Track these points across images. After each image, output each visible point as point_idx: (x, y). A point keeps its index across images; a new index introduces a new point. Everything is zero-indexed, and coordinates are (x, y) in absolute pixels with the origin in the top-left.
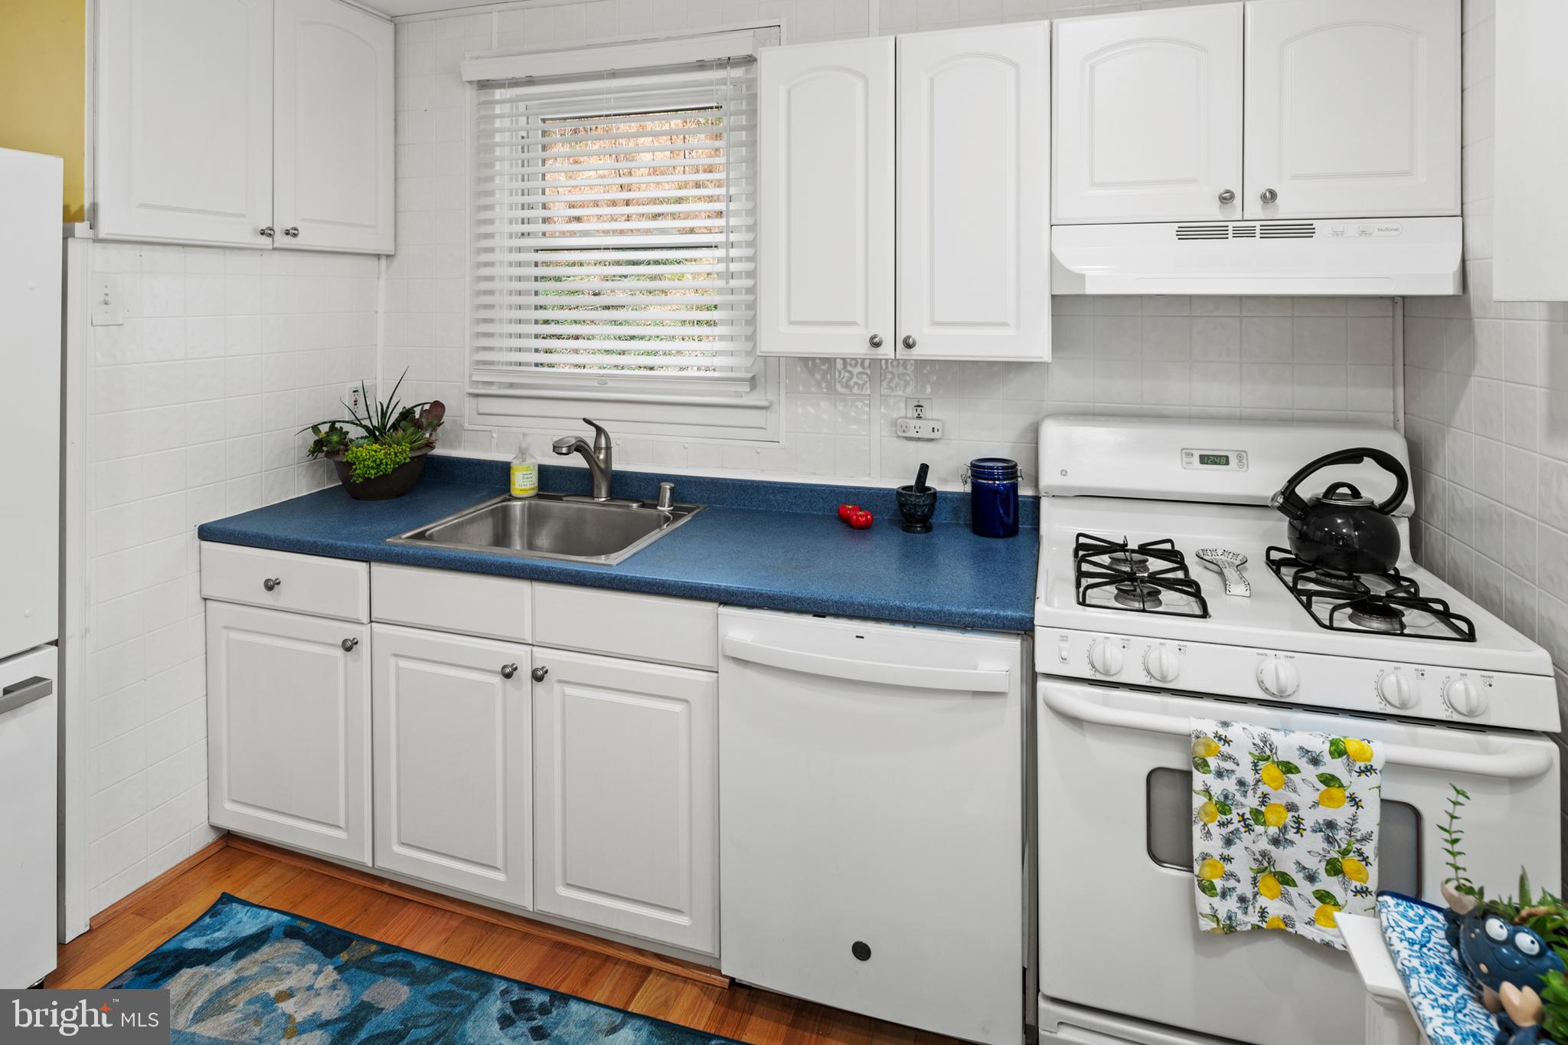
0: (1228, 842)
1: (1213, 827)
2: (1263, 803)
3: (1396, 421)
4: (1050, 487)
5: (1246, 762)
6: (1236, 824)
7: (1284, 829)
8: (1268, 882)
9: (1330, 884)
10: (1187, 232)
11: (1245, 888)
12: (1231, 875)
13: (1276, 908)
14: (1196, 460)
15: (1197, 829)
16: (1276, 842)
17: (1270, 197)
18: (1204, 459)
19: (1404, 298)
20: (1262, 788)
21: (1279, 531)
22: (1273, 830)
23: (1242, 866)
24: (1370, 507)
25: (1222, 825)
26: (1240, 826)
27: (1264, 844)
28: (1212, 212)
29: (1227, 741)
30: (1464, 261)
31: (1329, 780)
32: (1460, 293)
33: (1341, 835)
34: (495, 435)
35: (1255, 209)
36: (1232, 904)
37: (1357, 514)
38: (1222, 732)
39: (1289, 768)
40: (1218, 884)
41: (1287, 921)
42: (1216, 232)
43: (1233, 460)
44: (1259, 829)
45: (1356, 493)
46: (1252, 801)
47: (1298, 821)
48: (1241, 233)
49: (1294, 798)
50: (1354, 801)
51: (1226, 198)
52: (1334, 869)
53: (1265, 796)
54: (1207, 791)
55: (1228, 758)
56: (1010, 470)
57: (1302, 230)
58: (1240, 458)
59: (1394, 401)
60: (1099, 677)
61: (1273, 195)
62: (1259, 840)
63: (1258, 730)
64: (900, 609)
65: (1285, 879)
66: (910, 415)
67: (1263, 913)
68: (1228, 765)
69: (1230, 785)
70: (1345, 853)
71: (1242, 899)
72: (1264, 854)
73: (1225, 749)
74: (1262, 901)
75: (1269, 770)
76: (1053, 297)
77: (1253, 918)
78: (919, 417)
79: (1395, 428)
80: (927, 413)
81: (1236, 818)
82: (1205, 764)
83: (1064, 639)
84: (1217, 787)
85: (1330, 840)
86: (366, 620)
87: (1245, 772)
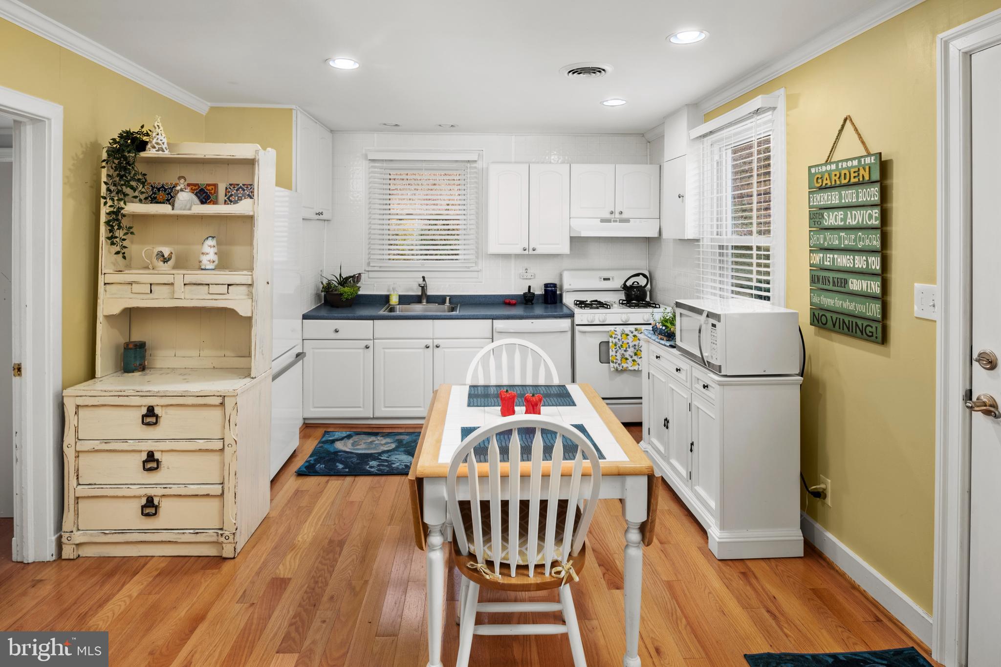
0: (616, 352)
1: (614, 349)
2: (623, 343)
3: (647, 268)
4: (566, 289)
5: (620, 335)
6: (618, 348)
7: (626, 348)
8: (624, 360)
9: (635, 358)
10: (603, 221)
11: (619, 362)
12: (617, 359)
13: (625, 365)
14: (602, 279)
15: (610, 350)
16: (625, 351)
17: (621, 213)
18: (605, 279)
19: (649, 237)
20: (623, 340)
21: (622, 296)
22: (624, 349)
23: (619, 357)
24: (641, 286)
25: (615, 349)
26: (619, 349)
27: (623, 352)
28: (608, 216)
29: (616, 331)
30: (660, 229)
31: (635, 336)
32: (659, 236)
33: (637, 347)
34: (375, 285)
35: (617, 215)
36: (617, 365)
37: (639, 288)
38: (615, 329)
39: (627, 335)
40: (615, 361)
41: (627, 367)
42: (609, 221)
43: (611, 279)
44: (622, 349)
45: (638, 283)
46: (621, 343)
47: (629, 346)
48: (615, 221)
49: (628, 341)
50: (639, 340)
51: (612, 213)
52: (636, 354)
53: (623, 342)
54: (612, 342)
55: (616, 334)
56: (555, 285)
57: (627, 221)
58: (613, 278)
59: (646, 263)
60: (589, 323)
61: (622, 212)
62: (621, 351)
63: (621, 328)
64: (542, 315)
65: (627, 359)
66: (524, 272)
67: (623, 367)
68: (616, 336)
69: (617, 340)
70: (637, 351)
71: (619, 364)
72: (623, 354)
73: (616, 333)
74: (622, 364)
75: (624, 336)
76: (570, 237)
77: (621, 368)
78: (526, 272)
79: (647, 270)
80: (528, 271)
81: (617, 347)
82: (612, 336)
83: (582, 316)
84: (614, 341)
85: (635, 348)
86: (372, 339)
87: (619, 337)
